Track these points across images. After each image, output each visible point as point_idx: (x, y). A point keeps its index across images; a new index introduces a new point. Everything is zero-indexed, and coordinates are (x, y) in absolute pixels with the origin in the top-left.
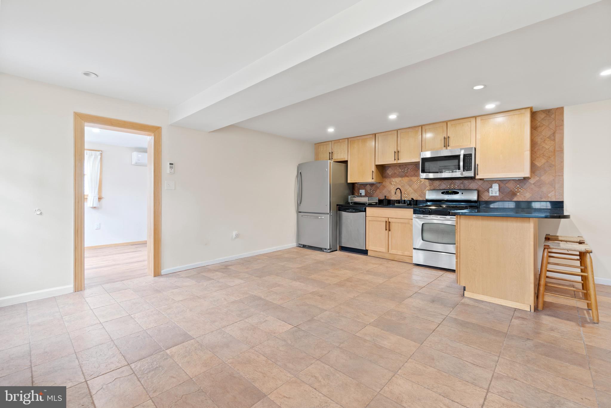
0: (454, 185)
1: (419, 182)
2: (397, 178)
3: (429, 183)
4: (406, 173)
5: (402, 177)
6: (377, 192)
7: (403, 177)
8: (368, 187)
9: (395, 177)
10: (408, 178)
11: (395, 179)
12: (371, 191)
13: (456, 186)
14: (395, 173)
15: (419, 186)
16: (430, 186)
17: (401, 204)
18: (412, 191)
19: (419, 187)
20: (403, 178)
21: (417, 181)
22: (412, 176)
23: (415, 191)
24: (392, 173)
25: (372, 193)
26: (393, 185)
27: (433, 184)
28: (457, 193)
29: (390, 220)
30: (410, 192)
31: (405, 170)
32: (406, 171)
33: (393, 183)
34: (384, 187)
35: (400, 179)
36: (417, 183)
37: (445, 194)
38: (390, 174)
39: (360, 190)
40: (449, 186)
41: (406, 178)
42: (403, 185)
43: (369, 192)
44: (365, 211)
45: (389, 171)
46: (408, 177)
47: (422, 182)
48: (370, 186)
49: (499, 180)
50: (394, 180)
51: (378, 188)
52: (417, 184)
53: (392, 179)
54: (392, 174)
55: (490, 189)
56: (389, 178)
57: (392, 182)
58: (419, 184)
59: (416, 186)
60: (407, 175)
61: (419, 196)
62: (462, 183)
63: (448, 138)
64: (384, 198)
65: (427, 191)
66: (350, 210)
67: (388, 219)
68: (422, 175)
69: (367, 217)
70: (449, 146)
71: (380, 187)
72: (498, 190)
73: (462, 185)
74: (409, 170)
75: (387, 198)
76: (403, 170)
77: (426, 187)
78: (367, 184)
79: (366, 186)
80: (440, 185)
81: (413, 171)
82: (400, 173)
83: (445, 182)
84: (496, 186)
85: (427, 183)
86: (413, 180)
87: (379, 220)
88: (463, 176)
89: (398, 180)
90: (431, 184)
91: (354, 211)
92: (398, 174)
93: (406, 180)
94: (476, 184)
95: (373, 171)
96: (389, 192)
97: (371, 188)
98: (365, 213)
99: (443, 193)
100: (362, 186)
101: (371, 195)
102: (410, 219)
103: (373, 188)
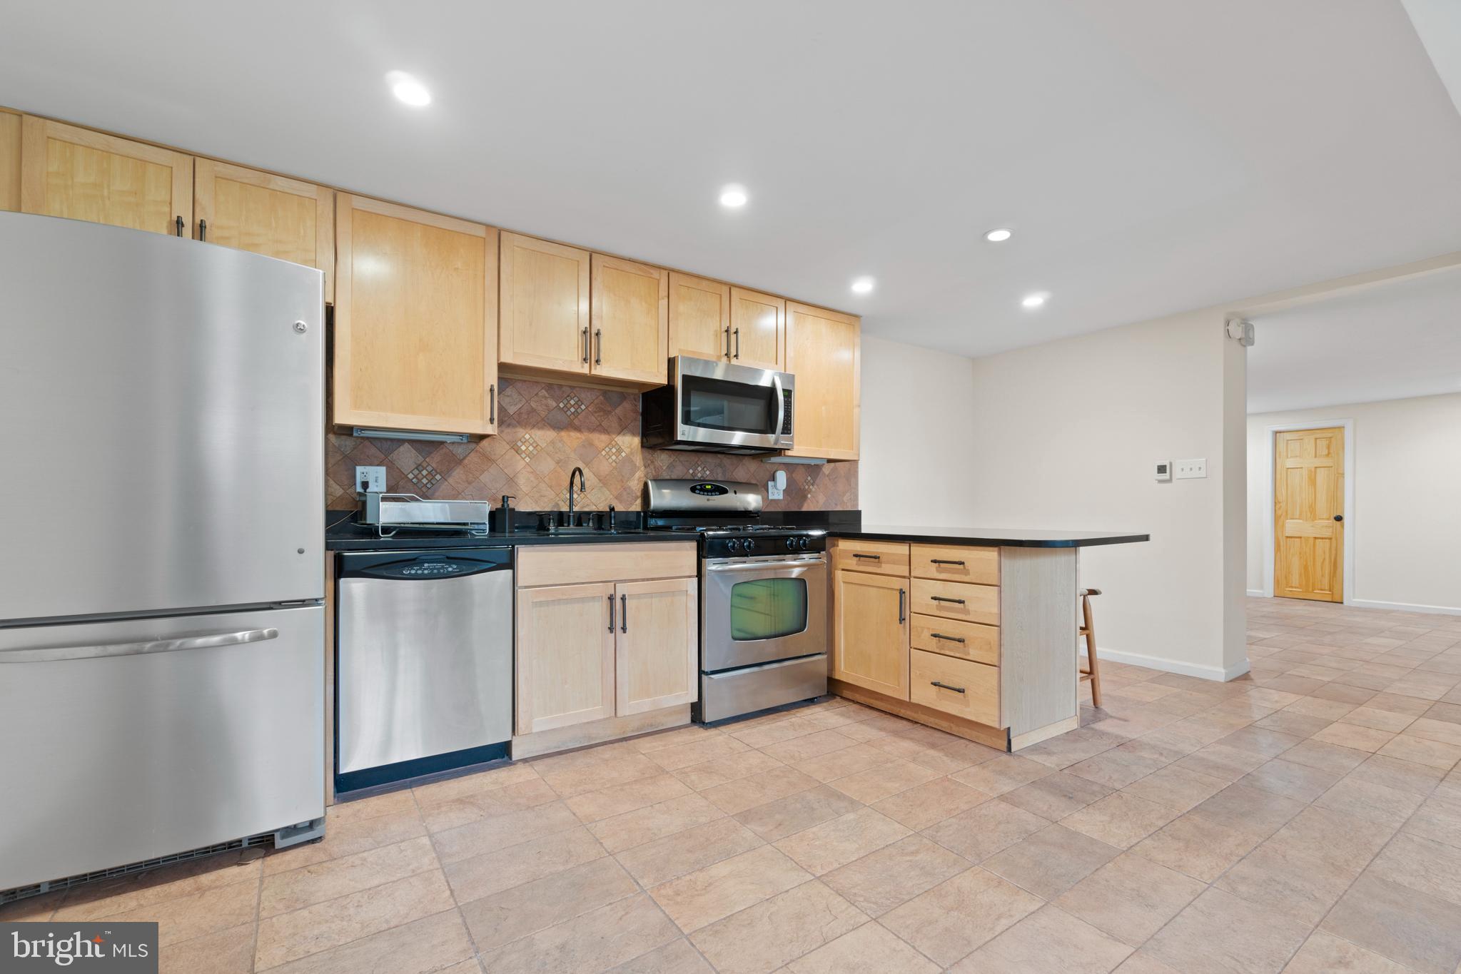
0: (703, 469)
1: (614, 450)
2: (540, 429)
3: (643, 459)
4: (572, 417)
5: (558, 427)
6: (451, 480)
7: (562, 429)
8: (407, 458)
9: (533, 427)
10: (578, 435)
11: (532, 431)
12: (424, 472)
13: (708, 473)
14: (534, 410)
15: (614, 464)
16: (645, 467)
17: (571, 527)
19: (615, 468)
20: (563, 434)
21: (607, 449)
22: (592, 430)
23: (604, 481)
25: (425, 481)
26: (523, 455)
27: (652, 462)
28: (724, 491)
29: (621, 590)
30: (588, 484)
31: (568, 406)
32: (572, 410)
33: (523, 448)
34: (488, 459)
35: (550, 434)
36: (607, 453)
37: (699, 494)
38: (512, 410)
39: (359, 469)
40: (691, 471)
41: (574, 434)
42: (562, 458)
43: (411, 476)
44: (510, 564)
45: (507, 400)
46: (578, 429)
47: (623, 454)
48: (414, 451)
49: (784, 464)
50: (527, 436)
51: (460, 462)
52: (610, 457)
53: (521, 430)
54: (519, 413)
55: (770, 484)
56: (509, 425)
57: (519, 444)
58: (614, 457)
59: (605, 467)
60: (576, 422)
61: (616, 498)
62: (720, 465)
63: (736, 332)
64: (503, 505)
65: (650, 483)
66: (426, 565)
67: (615, 585)
68: (684, 432)
69: (520, 592)
70: (736, 356)
71: (468, 458)
72: (784, 487)
73: (719, 470)
74: (583, 407)
75: (512, 504)
76: (561, 405)
77: (634, 469)
78: (402, 441)
79: (396, 452)
80: (671, 467)
81: (596, 415)
82: (550, 411)
83: (682, 459)
84: (782, 477)
85: (638, 459)
86: (596, 443)
87: (578, 596)
88: (777, 447)
89: (543, 436)
90: (649, 462)
91: (450, 569)
92: (543, 414)
93: (572, 439)
94: (746, 470)
95: (492, 386)
96: (511, 480)
97: (421, 459)
98: (509, 572)
99: (693, 490)
100: (373, 451)
101: (424, 489)
102: (690, 577)
103: (434, 460)
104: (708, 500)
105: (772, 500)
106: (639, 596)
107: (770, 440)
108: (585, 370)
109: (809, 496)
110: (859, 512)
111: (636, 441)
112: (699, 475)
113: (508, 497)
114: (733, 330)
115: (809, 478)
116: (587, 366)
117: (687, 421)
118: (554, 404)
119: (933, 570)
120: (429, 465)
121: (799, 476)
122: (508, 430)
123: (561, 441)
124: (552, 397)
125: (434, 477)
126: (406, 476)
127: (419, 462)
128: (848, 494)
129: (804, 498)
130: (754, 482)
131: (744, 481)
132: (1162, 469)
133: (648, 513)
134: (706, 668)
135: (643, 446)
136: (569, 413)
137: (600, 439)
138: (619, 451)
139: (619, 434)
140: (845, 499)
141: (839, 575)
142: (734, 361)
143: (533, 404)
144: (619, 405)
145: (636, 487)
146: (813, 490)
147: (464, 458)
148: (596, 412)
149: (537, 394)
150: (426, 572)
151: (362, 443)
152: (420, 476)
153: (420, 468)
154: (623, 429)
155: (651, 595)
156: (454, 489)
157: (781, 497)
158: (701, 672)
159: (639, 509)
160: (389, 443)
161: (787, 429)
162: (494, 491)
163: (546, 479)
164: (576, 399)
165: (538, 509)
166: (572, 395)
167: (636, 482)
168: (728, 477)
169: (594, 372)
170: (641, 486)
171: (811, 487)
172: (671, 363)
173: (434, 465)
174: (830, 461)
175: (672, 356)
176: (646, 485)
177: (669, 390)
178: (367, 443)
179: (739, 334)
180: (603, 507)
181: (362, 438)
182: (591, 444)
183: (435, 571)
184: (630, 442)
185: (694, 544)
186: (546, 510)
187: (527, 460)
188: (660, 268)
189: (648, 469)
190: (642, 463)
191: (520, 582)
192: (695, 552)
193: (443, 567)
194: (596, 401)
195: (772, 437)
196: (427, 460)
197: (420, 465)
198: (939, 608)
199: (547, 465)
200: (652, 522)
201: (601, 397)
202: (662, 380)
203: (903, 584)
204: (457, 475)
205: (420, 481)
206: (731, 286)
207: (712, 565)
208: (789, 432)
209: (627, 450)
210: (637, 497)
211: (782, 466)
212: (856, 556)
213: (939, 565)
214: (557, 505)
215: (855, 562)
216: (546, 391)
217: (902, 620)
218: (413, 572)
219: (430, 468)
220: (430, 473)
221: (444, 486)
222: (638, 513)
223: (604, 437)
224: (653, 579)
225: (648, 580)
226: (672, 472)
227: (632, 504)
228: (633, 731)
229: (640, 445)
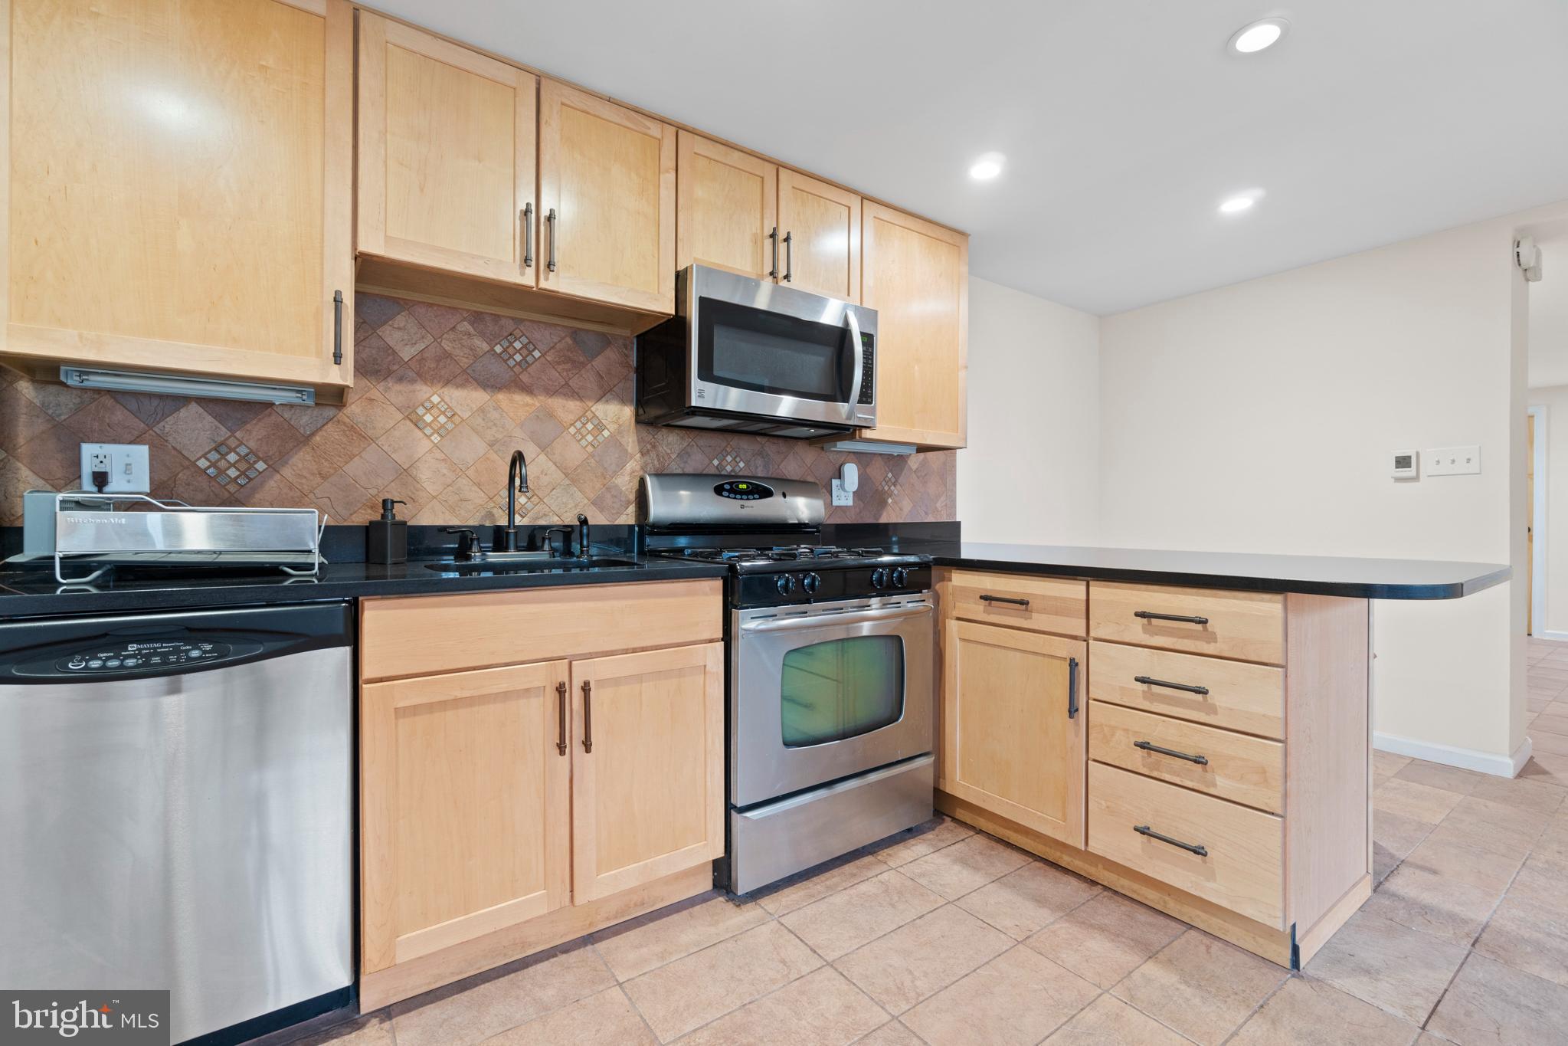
0: (734, 459)
1: (590, 426)
2: (458, 386)
3: (639, 442)
4: (517, 369)
5: (491, 385)
6: (287, 472)
7: (500, 389)
8: (195, 431)
9: (447, 383)
10: (528, 399)
11: (445, 390)
12: (232, 457)
13: (742, 465)
14: (447, 355)
15: (590, 449)
16: (642, 454)
17: (512, 553)
18: (557, 475)
19: (592, 455)
20: (501, 396)
21: (578, 425)
22: (551, 392)
23: (574, 476)
24: (421, 346)
25: (233, 473)
26: (428, 431)
27: (654, 447)
28: (766, 493)
29: (582, 672)
30: (545, 480)
31: (511, 350)
32: (518, 357)
33: (428, 418)
34: (359, 435)
35: (478, 397)
36: (578, 431)
37: (728, 497)
38: (407, 353)
39: (89, 449)
40: (716, 462)
41: (520, 398)
42: (500, 436)
43: (203, 463)
44: (352, 637)
45: (397, 335)
46: (527, 389)
47: (606, 433)
48: (210, 418)
49: (854, 453)
50: (436, 399)
51: (306, 439)
52: (583, 437)
53: (425, 388)
54: (421, 358)
55: (835, 482)
56: (400, 380)
57: (421, 411)
58: (590, 438)
59: (574, 452)
60: (525, 378)
61: (594, 503)
62: (760, 453)
63: (787, 240)
64: (383, 516)
65: (648, 479)
66: (132, 648)
67: (570, 664)
68: (702, 393)
69: (366, 689)
70: (787, 277)
71: (322, 433)
72: (855, 487)
73: (759, 462)
74: (537, 354)
75: (400, 513)
76: (498, 349)
77: (625, 456)
78: (185, 400)
79: (170, 420)
80: (684, 454)
81: (561, 367)
82: (476, 358)
83: (701, 442)
84: (851, 472)
85: (631, 441)
86: (561, 414)
87: (494, 689)
88: (851, 423)
89: (467, 399)
90: (649, 447)
91: (195, 654)
92: (465, 362)
93: (516, 406)
94: (797, 462)
95: (338, 293)
96: (405, 474)
97: (224, 432)
98: (345, 652)
99: (719, 490)
100: (119, 415)
101: (232, 488)
102: (711, 641)
103: (254, 434)
104: (742, 507)
105: (837, 506)
106: (616, 682)
107: (841, 412)
108: (527, 279)
109: (890, 501)
110: (958, 524)
111: (628, 412)
112: (729, 468)
113: (393, 502)
114: (782, 235)
115: (890, 475)
116: (530, 272)
117: (706, 374)
118: (485, 347)
119: (1136, 630)
120: (241, 443)
121: (877, 471)
122: (398, 387)
123: (497, 408)
124: (482, 334)
125: (251, 466)
126: (194, 464)
127: (220, 439)
128: (943, 498)
129: (883, 503)
130: (810, 479)
131: (798, 479)
132: (1403, 462)
133: (645, 527)
134: (739, 800)
135: (639, 421)
136: (511, 363)
137: (566, 408)
138: (600, 427)
139: (598, 400)
140: (939, 505)
141: (953, 628)
142: (784, 283)
143: (447, 345)
144: (599, 354)
145: (626, 484)
146: (896, 492)
147: (313, 434)
148: (559, 363)
149: (453, 329)
150: (131, 662)
151: (94, 400)
152: (223, 464)
153: (223, 449)
154: (605, 393)
155: (639, 678)
156: (291, 487)
157: (850, 502)
158: (729, 807)
159: (632, 521)
160: (155, 402)
161: (866, 396)
162: (374, 492)
163: (470, 473)
164: (524, 340)
165: (454, 521)
166: (517, 333)
167: (627, 478)
168: (772, 472)
169: (543, 284)
170: (635, 485)
171: (892, 488)
172: (681, 279)
173: (252, 444)
174: (923, 449)
175: (681, 267)
176: (642, 483)
177: (676, 324)
178: (108, 401)
179: (792, 242)
180: (570, 519)
181: (98, 391)
182: (551, 415)
183: (156, 660)
184: (617, 415)
185: (718, 584)
186: (471, 523)
187: (436, 438)
188: (663, 121)
189: (647, 458)
190: (637, 448)
191: (367, 671)
192: (720, 598)
193: (176, 651)
194: (558, 346)
195: (843, 408)
196: (238, 434)
197: (222, 444)
198: (1147, 696)
199: (472, 449)
200: (650, 542)
201: (569, 340)
202: (669, 309)
203: (1077, 650)
204: (300, 463)
205: (222, 472)
206: (779, 166)
207: (749, 621)
208: (869, 400)
209: (612, 427)
210: (629, 503)
211: (852, 456)
212: (984, 598)
213: (1150, 623)
214: (490, 515)
215: (981, 608)
216: (472, 324)
217: (1073, 711)
218: (95, 664)
219: (243, 450)
220: (243, 458)
221: (273, 484)
222: (631, 527)
223: (573, 405)
224: (644, 649)
225: (634, 651)
226: (686, 462)
227: (619, 514)
228: (608, 919)
229: (633, 420)
